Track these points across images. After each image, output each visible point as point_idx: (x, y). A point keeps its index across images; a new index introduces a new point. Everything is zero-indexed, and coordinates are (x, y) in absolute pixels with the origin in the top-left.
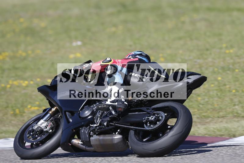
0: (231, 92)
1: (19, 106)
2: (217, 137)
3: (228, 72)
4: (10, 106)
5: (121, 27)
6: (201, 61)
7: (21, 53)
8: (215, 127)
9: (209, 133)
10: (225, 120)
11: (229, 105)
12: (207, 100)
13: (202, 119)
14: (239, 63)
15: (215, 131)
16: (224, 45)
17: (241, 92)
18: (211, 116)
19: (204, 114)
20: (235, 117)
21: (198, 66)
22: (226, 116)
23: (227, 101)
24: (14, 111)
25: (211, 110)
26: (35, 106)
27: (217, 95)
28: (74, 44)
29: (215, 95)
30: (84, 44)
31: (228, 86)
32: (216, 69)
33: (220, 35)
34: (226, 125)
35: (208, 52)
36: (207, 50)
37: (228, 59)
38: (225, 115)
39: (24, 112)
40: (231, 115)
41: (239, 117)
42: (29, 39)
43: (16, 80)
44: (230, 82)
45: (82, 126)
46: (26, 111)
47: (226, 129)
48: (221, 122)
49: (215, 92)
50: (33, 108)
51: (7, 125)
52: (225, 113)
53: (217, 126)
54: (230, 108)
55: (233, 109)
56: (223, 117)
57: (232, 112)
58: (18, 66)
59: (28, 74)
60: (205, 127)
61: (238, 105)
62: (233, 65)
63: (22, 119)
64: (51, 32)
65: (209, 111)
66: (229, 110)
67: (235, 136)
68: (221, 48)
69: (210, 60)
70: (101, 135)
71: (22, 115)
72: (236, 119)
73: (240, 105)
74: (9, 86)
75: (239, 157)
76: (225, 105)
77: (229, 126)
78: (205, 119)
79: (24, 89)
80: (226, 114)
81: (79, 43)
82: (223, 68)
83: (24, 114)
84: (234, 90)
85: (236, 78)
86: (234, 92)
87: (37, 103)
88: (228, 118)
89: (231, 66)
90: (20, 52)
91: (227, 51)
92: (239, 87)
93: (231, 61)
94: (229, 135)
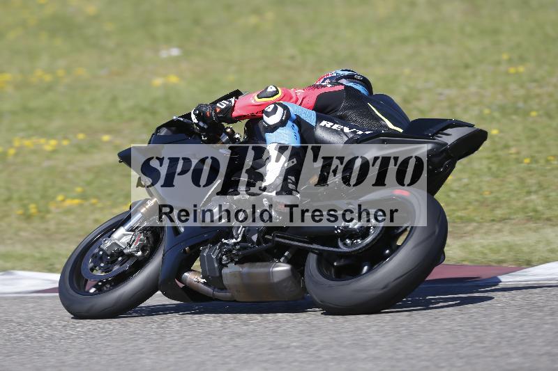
0: (522, 162)
1: (37, 196)
2: (490, 266)
3: (514, 117)
4: (15, 196)
5: (270, 15)
6: (453, 92)
7: (40, 75)
8: (485, 242)
9: (472, 257)
10: (507, 228)
11: (517, 192)
12: (466, 181)
13: (455, 225)
14: (538, 96)
15: (486, 251)
16: (505, 57)
17: (542, 162)
18: (476, 218)
19: (459, 214)
20: (530, 219)
21: (445, 104)
22: (509, 219)
23: (511, 183)
24: (25, 207)
25: (477, 204)
26: (74, 198)
27: (490, 169)
28: (164, 54)
29: (486, 170)
30: (187, 54)
31: (513, 150)
32: (487, 111)
33: (496, 32)
34: (509, 238)
35: (469, 72)
36: (467, 67)
37: (513, 87)
38: (507, 216)
39: (48, 212)
40: (521, 216)
41: (539, 219)
42: (58, 42)
43: (29, 137)
44: (518, 141)
45: (204, 243)
46: (52, 207)
47: (510, 248)
48: (499, 231)
49: (485, 162)
50: (69, 203)
51: (9, 242)
52: (508, 211)
53: (490, 241)
54: (518, 200)
55: (526, 202)
56: (503, 220)
57: (524, 209)
58: (33, 104)
59: (57, 123)
60: (464, 243)
61: (536, 192)
62: (525, 101)
63: (43, 226)
64: (109, 27)
65: (471, 207)
66: (517, 204)
67: (529, 264)
68: (498, 63)
69: (473, 89)
70: (245, 265)
71: (43, 219)
72: (532, 225)
73: (542, 193)
74: (12, 151)
75: (541, 311)
76: (507, 192)
77: (517, 239)
78: (463, 225)
79: (48, 158)
80: (510, 213)
81: (175, 52)
82: (503, 109)
83: (49, 216)
84: (527, 157)
85: (533, 130)
86: (528, 164)
87: (79, 189)
88: (513, 221)
89: (521, 104)
90: (39, 73)
91: (512, 70)
92: (539, 152)
93: (522, 92)
94: (518, 260)
